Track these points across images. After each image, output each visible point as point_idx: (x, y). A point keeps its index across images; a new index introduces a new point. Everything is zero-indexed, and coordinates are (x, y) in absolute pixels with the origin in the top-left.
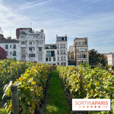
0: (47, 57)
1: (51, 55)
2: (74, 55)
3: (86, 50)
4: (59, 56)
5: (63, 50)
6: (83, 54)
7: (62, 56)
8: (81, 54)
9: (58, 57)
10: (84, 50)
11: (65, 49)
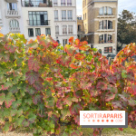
1: (39, 22)
3: (114, 11)
5: (67, 9)
6: (108, 19)
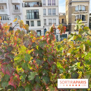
0: (28, 20)
2: (67, 17)
4: (46, 18)
5: (52, 8)
6: (82, 14)
7: (50, 18)
8: (79, 14)
9: (45, 20)
10: (83, 9)
11: (54, 7)
